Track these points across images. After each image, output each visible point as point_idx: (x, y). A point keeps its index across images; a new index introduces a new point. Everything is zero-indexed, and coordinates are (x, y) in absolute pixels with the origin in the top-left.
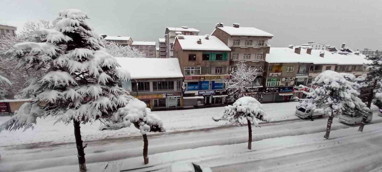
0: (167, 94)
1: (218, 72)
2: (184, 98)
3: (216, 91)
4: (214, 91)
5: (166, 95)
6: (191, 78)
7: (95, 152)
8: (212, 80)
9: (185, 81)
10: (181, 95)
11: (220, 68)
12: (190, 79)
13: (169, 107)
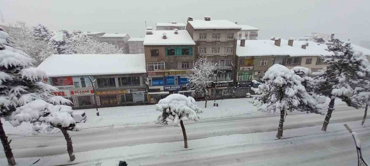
0: (132, 90)
1: (185, 67)
2: (149, 93)
3: (182, 86)
4: (180, 86)
5: (131, 91)
6: (155, 74)
7: (38, 147)
8: (177, 75)
9: (148, 76)
10: (146, 91)
11: (186, 62)
12: (154, 75)
13: (136, 102)
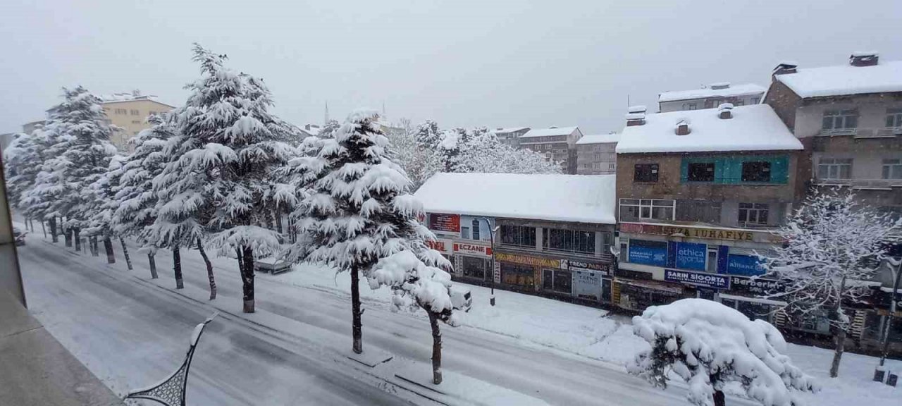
0: (571, 262)
2: (617, 280)
3: (733, 278)
4: (726, 279)
5: (569, 265)
6: (640, 229)
8: (718, 243)
9: (621, 234)
10: (608, 271)
11: (758, 206)
12: (636, 233)
13: (580, 296)
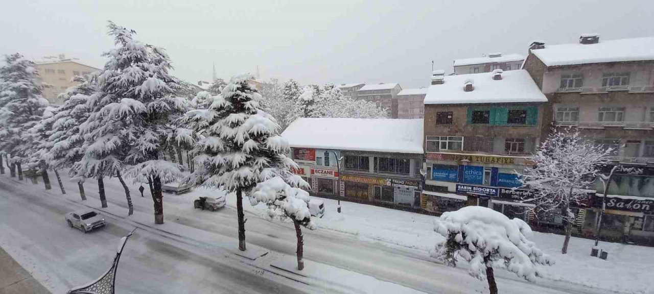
0: (393, 181)
1: (514, 149)
2: (424, 192)
3: (501, 189)
4: (496, 190)
5: (392, 182)
6: (440, 157)
8: (491, 165)
9: (427, 161)
10: (418, 186)
11: (518, 140)
12: (437, 159)
13: (399, 203)
